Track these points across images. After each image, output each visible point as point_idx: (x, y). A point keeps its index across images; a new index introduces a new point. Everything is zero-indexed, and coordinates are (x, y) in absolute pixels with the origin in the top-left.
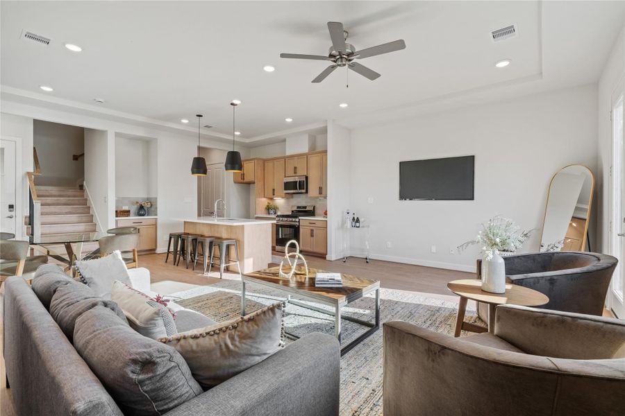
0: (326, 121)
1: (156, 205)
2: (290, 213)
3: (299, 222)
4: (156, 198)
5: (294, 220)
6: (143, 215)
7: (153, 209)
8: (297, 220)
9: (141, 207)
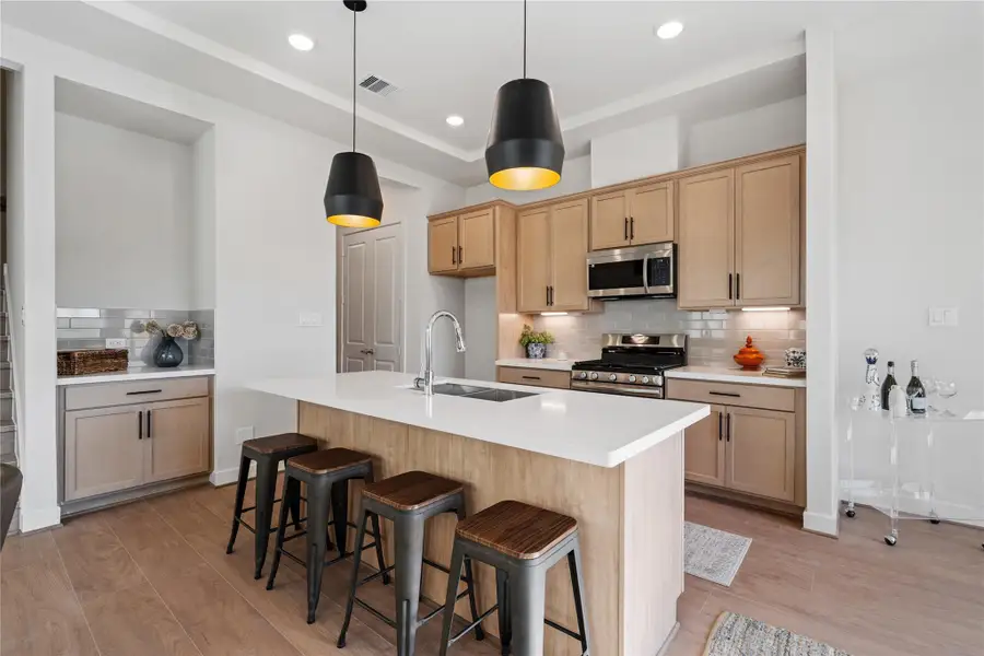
0: (803, 35)
1: (211, 334)
2: (598, 356)
3: (663, 386)
4: (211, 313)
5: (646, 379)
6: (173, 365)
7: (203, 344)
8: (658, 380)
9: (167, 342)
